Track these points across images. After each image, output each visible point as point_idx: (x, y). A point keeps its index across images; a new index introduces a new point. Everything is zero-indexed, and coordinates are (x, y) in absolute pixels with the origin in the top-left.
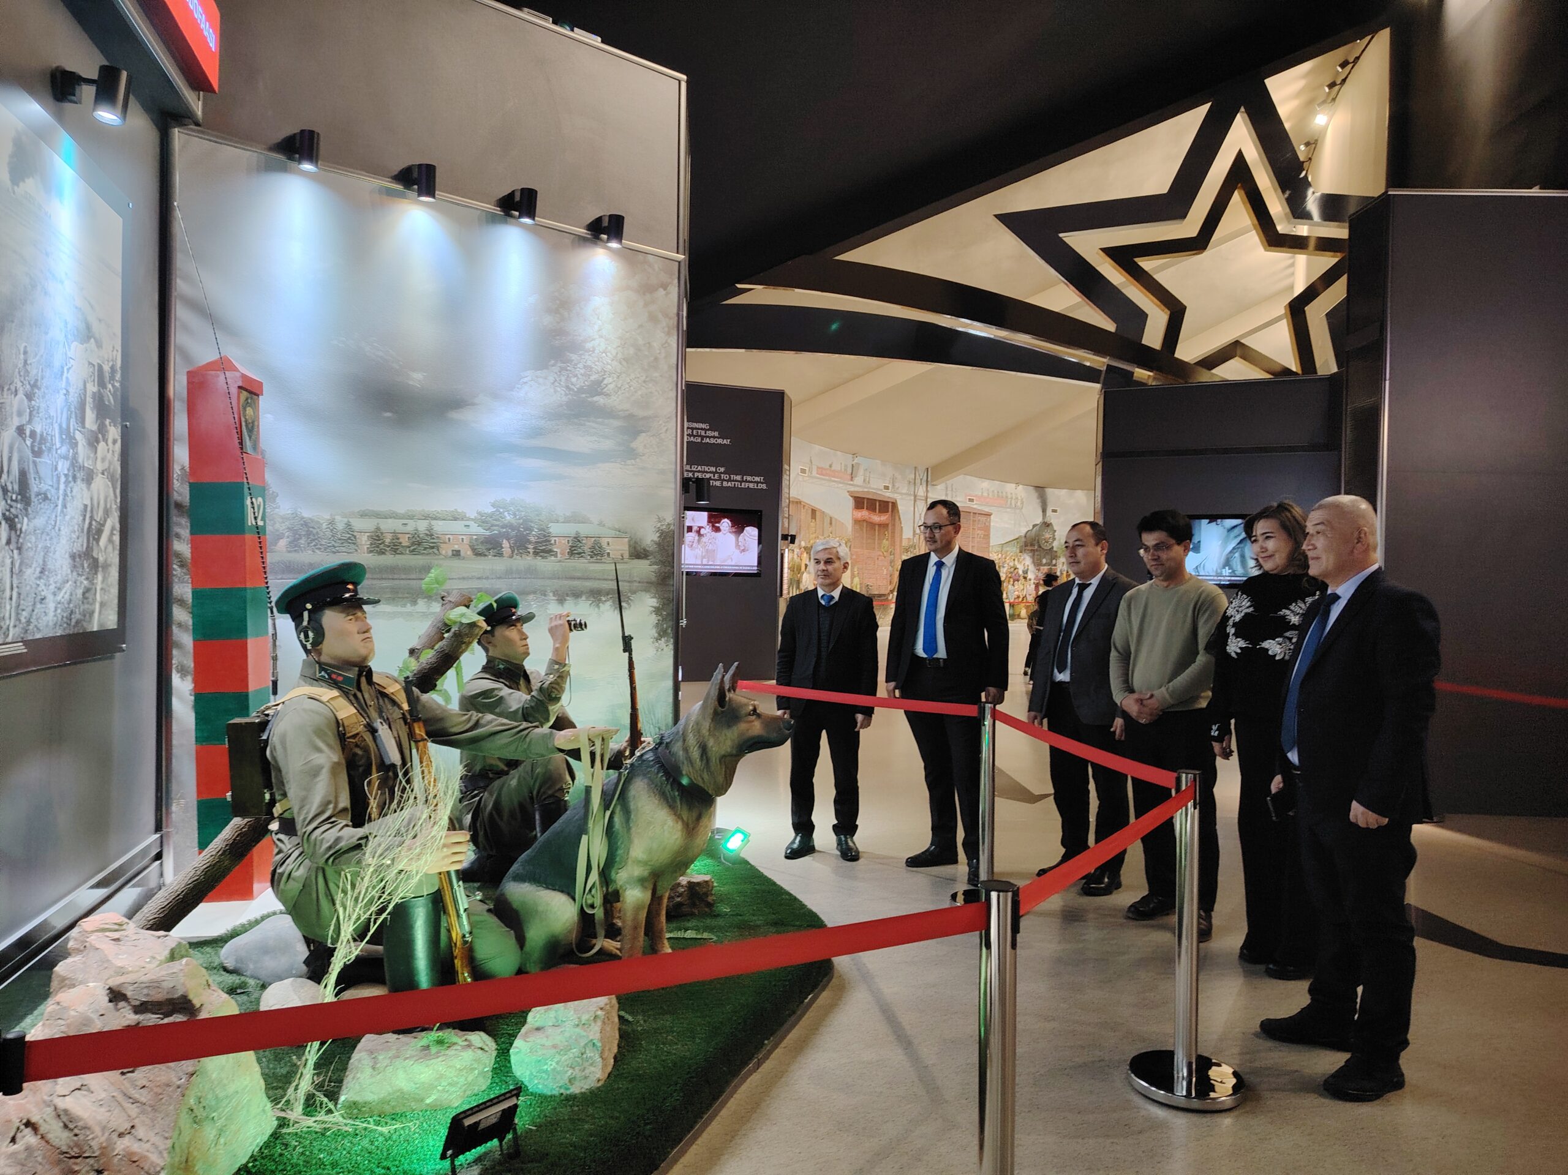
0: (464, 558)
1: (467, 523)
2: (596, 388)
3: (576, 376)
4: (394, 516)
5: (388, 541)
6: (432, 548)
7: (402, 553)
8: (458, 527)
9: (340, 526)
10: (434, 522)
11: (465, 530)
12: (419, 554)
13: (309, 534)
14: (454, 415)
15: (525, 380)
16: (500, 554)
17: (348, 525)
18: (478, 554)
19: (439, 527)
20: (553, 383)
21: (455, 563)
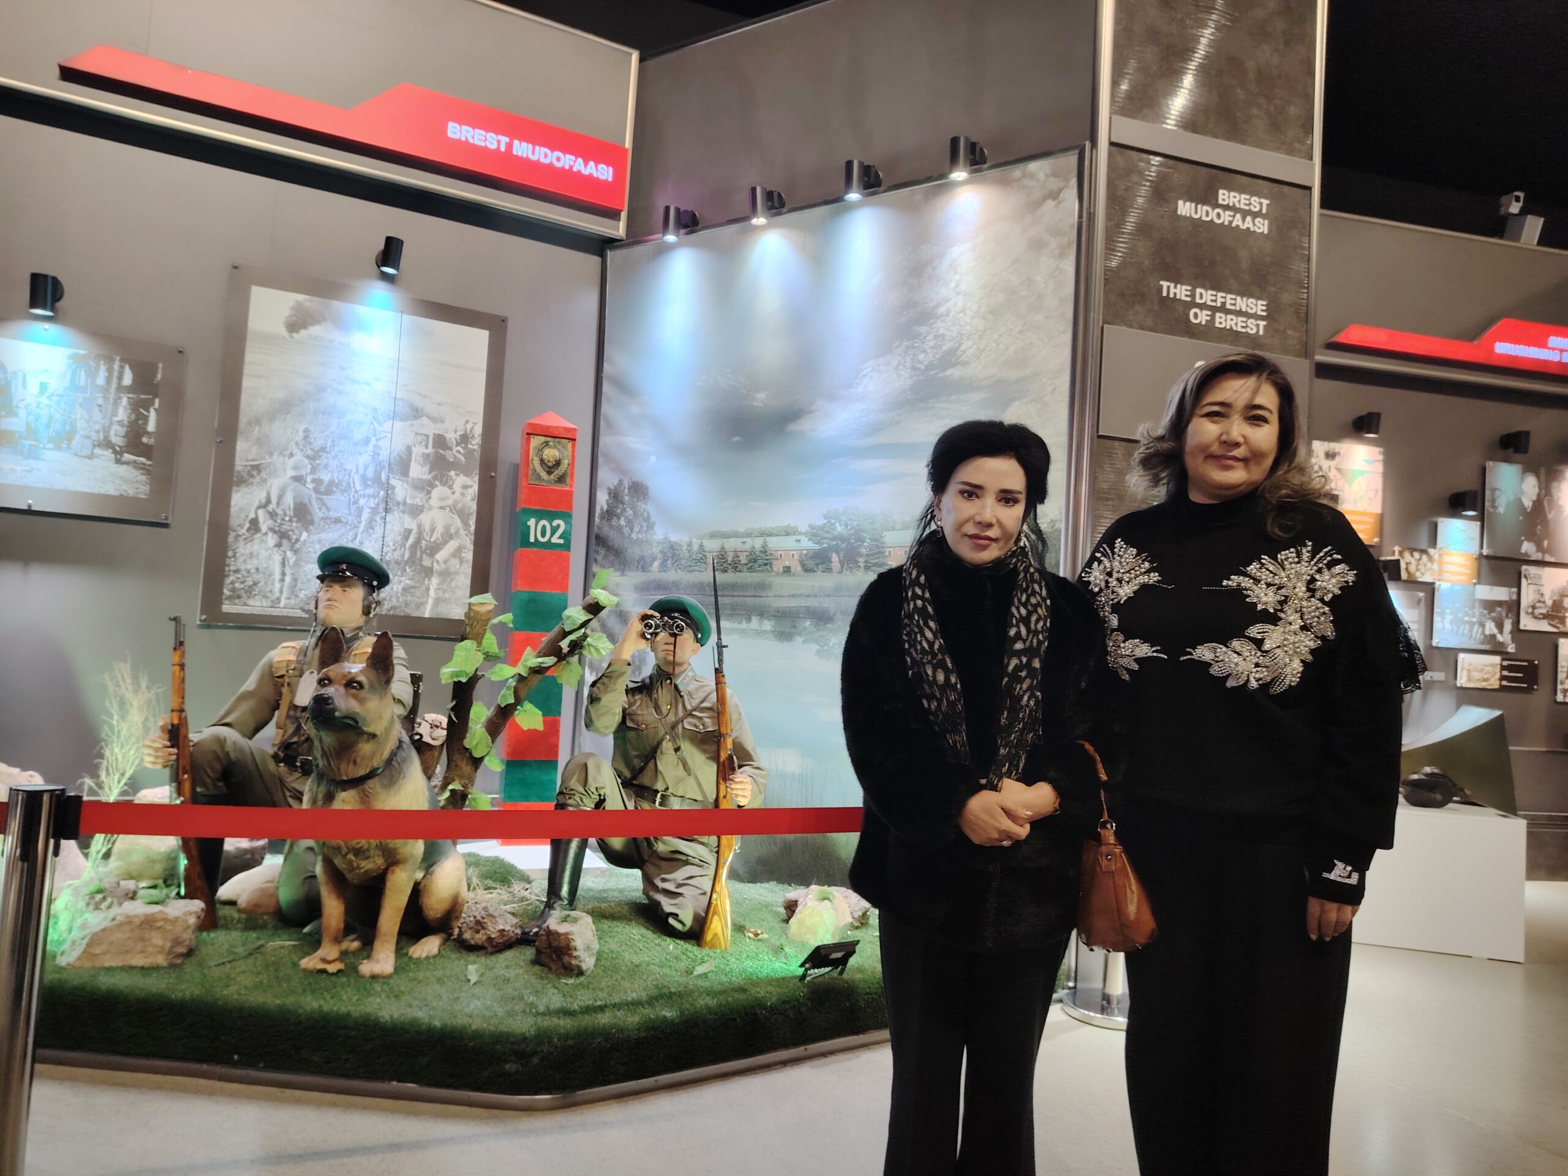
0: (794, 575)
1: (798, 538)
2: (950, 359)
3: (924, 351)
4: (736, 535)
5: (730, 559)
6: (766, 564)
7: (740, 571)
8: (788, 543)
9: (696, 547)
10: (768, 539)
11: (796, 545)
12: (755, 571)
13: (674, 555)
14: (793, 427)
15: (865, 372)
16: (829, 570)
17: (701, 546)
18: (807, 570)
19: (773, 543)
20: (896, 368)
21: (786, 580)
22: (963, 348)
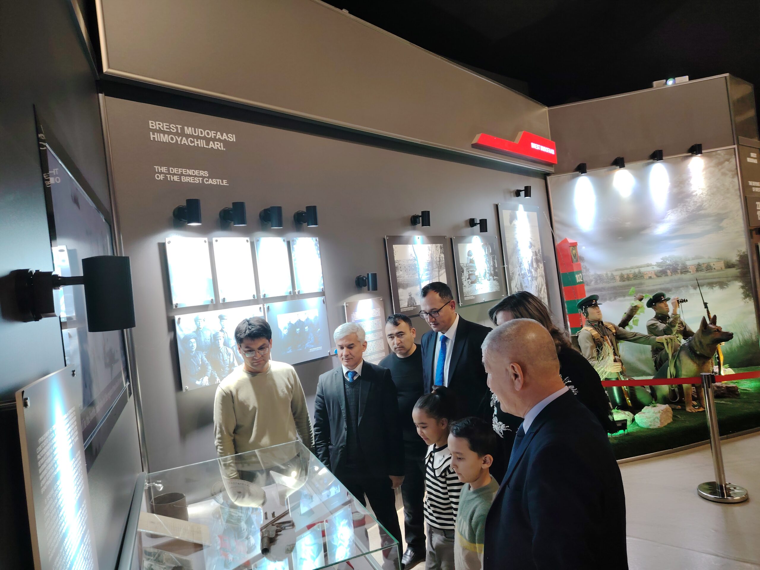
0: (653, 279)
1: (653, 267)
2: (700, 208)
3: (690, 206)
4: (627, 269)
5: (625, 277)
6: (641, 277)
7: (631, 280)
8: (650, 269)
9: (609, 275)
10: (640, 269)
11: (653, 269)
12: (637, 279)
13: (600, 279)
14: (643, 232)
15: (668, 214)
16: (667, 275)
17: (612, 274)
18: (658, 276)
19: (643, 270)
20: (680, 212)
21: (650, 281)
22: (704, 205)
